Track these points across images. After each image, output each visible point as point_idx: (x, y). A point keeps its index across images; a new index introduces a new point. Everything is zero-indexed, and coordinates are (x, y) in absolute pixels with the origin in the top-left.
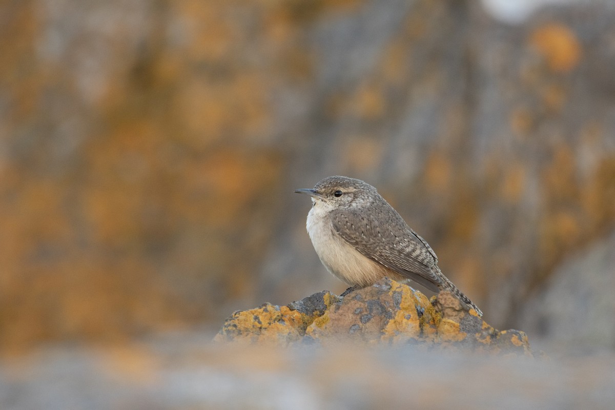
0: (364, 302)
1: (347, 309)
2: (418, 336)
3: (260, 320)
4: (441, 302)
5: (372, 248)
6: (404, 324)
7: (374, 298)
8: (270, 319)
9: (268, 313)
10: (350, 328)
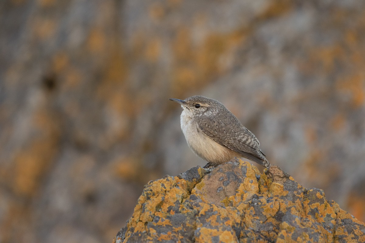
0: (224, 173)
1: (214, 178)
2: (258, 193)
3: (165, 186)
4: (271, 173)
5: (223, 139)
6: (249, 186)
7: (230, 171)
8: (171, 185)
9: (169, 182)
10: (218, 189)
